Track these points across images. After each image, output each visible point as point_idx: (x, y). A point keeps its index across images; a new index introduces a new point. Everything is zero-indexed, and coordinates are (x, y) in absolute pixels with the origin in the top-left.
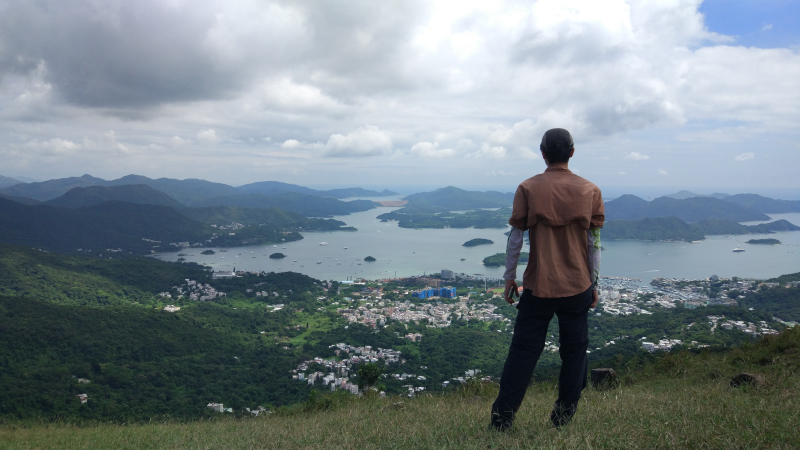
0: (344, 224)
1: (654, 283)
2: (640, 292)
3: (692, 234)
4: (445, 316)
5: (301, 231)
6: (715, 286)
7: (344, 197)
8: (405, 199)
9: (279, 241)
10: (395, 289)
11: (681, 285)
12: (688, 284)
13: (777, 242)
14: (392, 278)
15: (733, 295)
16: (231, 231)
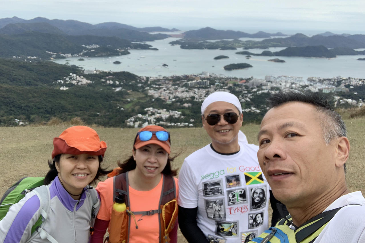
1: (309, 79)
2: (302, 84)
6: (339, 82)
7: (152, 32)
8: (184, 33)
9: (118, 55)
10: (178, 81)
11: (321, 81)
12: (325, 80)
15: (348, 86)
16: (92, 49)
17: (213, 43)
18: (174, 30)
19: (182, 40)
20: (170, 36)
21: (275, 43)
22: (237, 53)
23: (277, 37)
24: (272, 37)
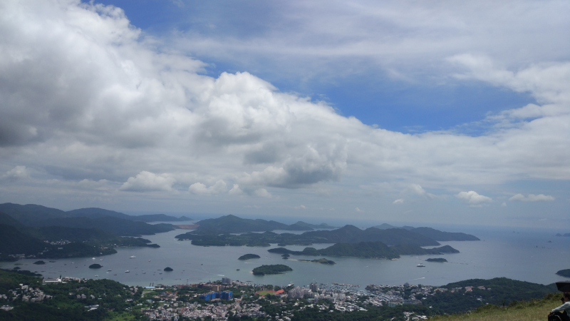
0: (149, 242)
1: (368, 288)
2: (359, 294)
3: (392, 254)
4: (224, 314)
5: (115, 246)
6: (407, 291)
7: (151, 222)
8: (197, 223)
9: (97, 255)
10: (187, 293)
11: (385, 290)
12: (390, 289)
13: (445, 261)
14: (185, 284)
15: (419, 297)
16: (60, 246)
17: (238, 237)
18: (184, 218)
19: (194, 232)
20: (178, 227)
21: (320, 238)
22: (271, 251)
23: (321, 230)
24: (316, 230)
